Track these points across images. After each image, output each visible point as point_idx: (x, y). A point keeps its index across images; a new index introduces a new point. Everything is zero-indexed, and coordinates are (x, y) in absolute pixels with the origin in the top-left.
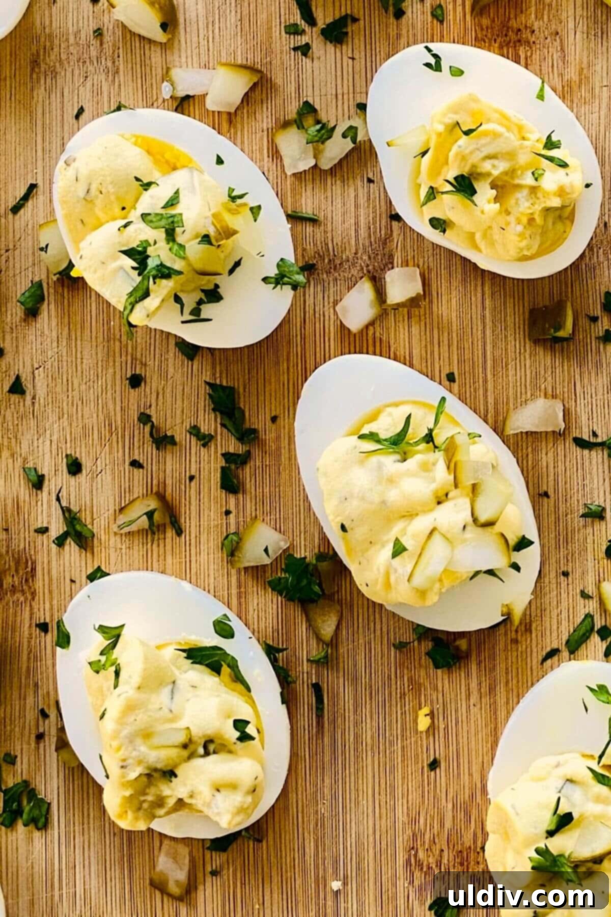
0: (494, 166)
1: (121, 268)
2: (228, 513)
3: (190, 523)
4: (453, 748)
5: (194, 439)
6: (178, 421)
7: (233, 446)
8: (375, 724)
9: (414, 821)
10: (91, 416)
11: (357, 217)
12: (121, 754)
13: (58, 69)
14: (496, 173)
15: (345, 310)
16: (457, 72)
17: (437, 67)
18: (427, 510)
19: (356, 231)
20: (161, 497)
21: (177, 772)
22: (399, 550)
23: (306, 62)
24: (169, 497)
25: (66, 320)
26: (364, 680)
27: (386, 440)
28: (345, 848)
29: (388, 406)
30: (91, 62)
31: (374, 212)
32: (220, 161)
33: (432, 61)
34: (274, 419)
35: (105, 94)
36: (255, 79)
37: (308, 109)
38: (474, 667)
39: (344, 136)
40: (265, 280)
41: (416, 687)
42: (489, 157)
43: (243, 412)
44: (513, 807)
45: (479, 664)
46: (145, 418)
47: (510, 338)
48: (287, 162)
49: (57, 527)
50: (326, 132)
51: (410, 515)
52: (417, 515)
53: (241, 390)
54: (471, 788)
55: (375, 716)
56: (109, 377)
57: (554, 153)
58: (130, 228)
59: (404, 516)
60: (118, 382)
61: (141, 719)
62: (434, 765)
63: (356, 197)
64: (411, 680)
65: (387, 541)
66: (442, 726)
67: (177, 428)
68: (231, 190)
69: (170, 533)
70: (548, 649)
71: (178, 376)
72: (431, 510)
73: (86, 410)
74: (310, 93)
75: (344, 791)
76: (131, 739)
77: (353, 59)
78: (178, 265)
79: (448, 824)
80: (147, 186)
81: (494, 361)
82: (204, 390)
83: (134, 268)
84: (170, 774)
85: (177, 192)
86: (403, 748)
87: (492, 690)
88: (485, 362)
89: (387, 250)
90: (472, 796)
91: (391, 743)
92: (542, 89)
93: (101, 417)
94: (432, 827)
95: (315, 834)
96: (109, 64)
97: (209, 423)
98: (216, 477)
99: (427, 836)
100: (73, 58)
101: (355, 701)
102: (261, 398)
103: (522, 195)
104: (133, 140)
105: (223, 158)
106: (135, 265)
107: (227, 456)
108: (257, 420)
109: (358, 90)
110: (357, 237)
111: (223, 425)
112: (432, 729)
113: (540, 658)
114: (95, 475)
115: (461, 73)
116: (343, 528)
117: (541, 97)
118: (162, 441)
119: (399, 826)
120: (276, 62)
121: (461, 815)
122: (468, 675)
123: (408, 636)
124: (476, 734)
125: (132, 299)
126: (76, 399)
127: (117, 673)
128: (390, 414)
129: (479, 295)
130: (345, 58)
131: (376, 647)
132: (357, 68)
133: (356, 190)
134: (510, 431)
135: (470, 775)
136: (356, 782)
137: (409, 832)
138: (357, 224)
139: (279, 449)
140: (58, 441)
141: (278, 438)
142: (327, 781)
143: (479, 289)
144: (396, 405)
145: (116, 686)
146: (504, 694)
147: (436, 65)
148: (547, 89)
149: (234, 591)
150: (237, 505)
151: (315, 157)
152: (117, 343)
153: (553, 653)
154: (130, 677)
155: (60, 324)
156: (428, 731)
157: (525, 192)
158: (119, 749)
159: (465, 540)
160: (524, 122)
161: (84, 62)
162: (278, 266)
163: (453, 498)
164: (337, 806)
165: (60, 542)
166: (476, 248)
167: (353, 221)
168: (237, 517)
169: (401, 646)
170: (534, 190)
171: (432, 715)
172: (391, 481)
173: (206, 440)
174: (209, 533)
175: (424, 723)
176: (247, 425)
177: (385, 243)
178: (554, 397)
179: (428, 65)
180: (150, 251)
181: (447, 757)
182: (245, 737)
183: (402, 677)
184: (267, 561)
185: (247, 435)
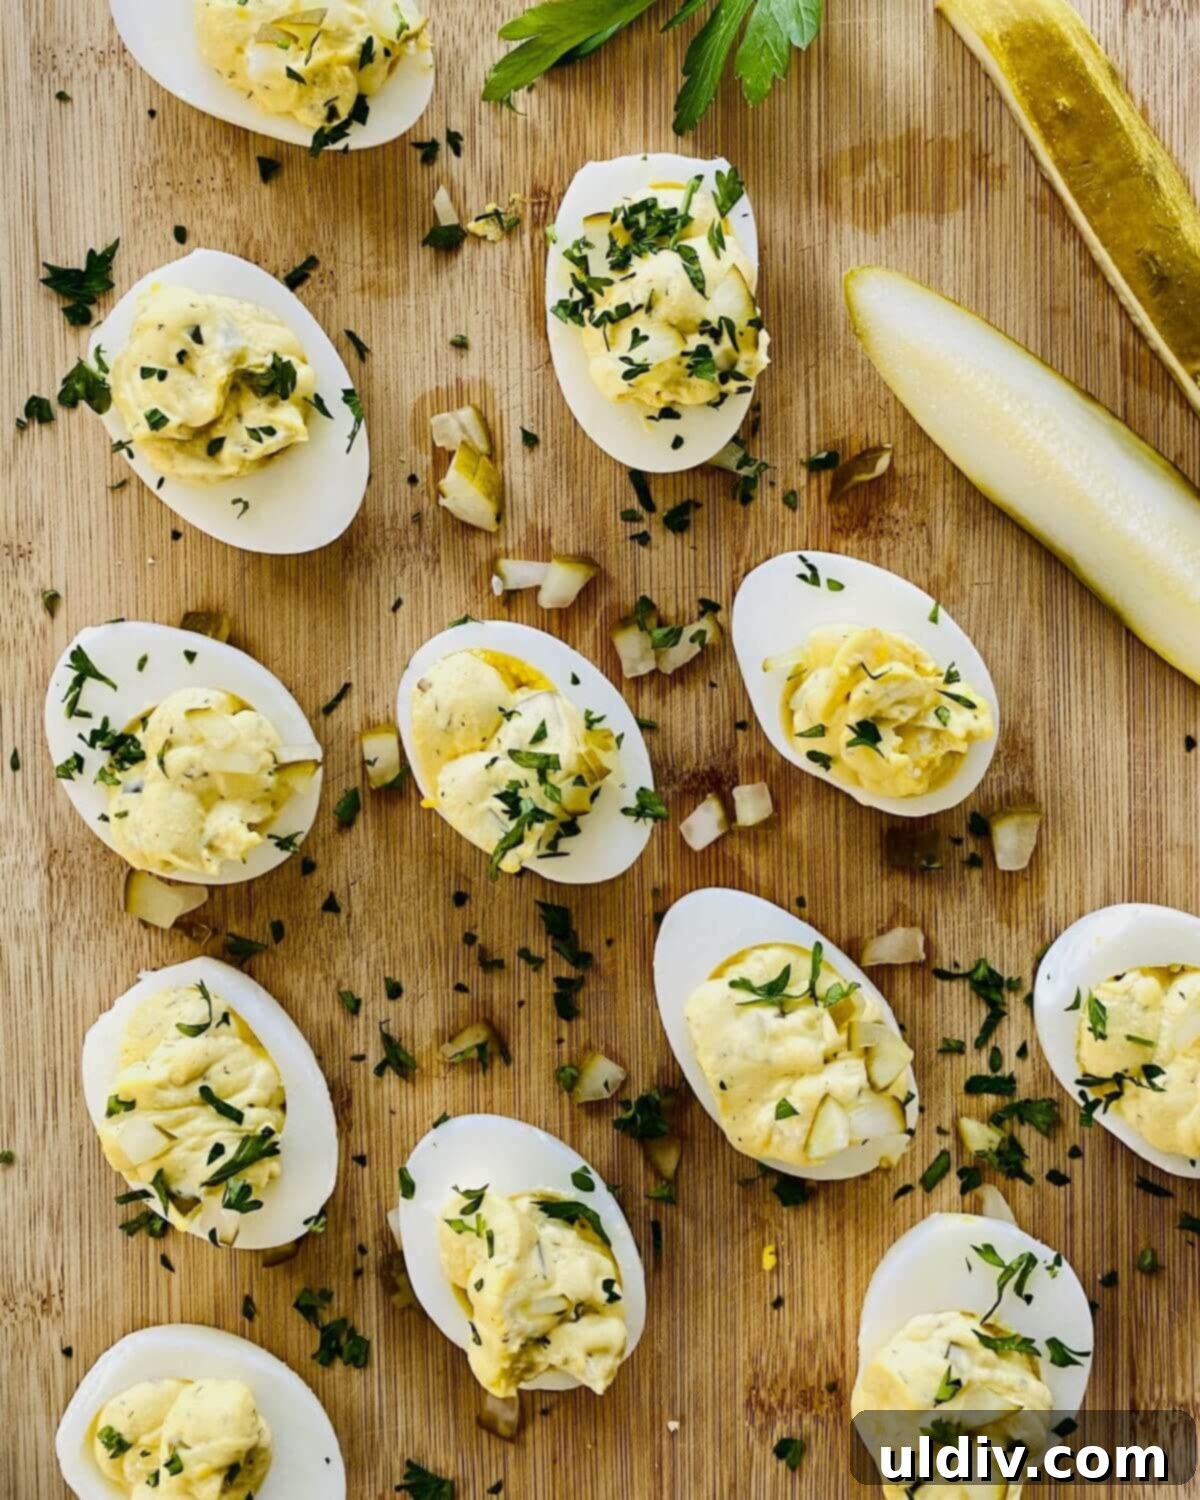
0: (902, 712)
1: (491, 810)
2: (560, 1041)
3: (520, 1052)
4: (798, 1286)
5: (522, 962)
6: (506, 943)
7: (566, 970)
8: (716, 1261)
9: (754, 1360)
10: (412, 936)
11: (698, 724)
12: (503, 1329)
13: (374, 556)
14: (903, 719)
15: (689, 829)
16: (836, 586)
17: (814, 580)
18: (815, 1071)
19: (697, 740)
20: (489, 1023)
21: (551, 1338)
22: (785, 1111)
23: (644, 551)
24: (496, 1021)
25: (383, 831)
26: (706, 1216)
27: (760, 988)
28: (682, 1386)
29: (755, 948)
30: (409, 549)
31: (718, 718)
32: (575, 681)
33: (808, 573)
34: (609, 942)
35: (425, 585)
36: (592, 574)
37: (646, 605)
38: (822, 1205)
39: (692, 640)
40: (625, 811)
41: (761, 1224)
42: (899, 702)
43: (576, 937)
44: (900, 1373)
45: (827, 1201)
46: (469, 939)
47: (866, 860)
48: (625, 666)
49: (375, 1055)
50: (674, 636)
51: (794, 1074)
52: (802, 1075)
53: (574, 911)
54: (816, 1328)
55: (716, 1253)
56: (431, 893)
57: (954, 689)
58: (498, 764)
59: (786, 1075)
60: (441, 901)
61: (521, 1289)
62: (778, 1303)
63: (697, 701)
64: (754, 1216)
65: (770, 1100)
66: (787, 1263)
67: (505, 950)
68: (588, 713)
69: (497, 1063)
70: (901, 1185)
71: (506, 895)
72: (820, 1072)
73: (407, 929)
74: (647, 587)
75: (682, 1329)
76: (512, 1313)
77: (695, 548)
78: (550, 807)
79: (791, 1364)
80: (509, 715)
81: (848, 885)
82: (533, 908)
83: (505, 812)
84: (543, 1340)
85: (543, 724)
86: (745, 1286)
87: (840, 1226)
88: (838, 886)
89: (731, 761)
90: (817, 1335)
91: (733, 1281)
92: (935, 612)
93: (423, 937)
94: (774, 1366)
95: (651, 1373)
96: (429, 552)
97: (540, 945)
98: (548, 1003)
99: (769, 1378)
100: (389, 547)
101: (695, 1235)
102: (595, 920)
103: (924, 738)
104: (483, 656)
105: (579, 676)
106: (505, 807)
107: (559, 981)
108: (591, 941)
109: (700, 583)
110: (698, 745)
111: (555, 948)
112: (777, 1269)
113: (892, 1195)
114: (416, 999)
115: (840, 587)
116: (723, 1086)
117: (934, 619)
118: (490, 964)
119: (740, 1365)
120: (611, 551)
121: (804, 1356)
122: (815, 1211)
123: (752, 1173)
124: (822, 1272)
125: (505, 845)
126: (395, 917)
127: (491, 1240)
128: (761, 959)
129: (832, 812)
130: (686, 550)
131: (718, 1183)
132: (700, 559)
133: (697, 695)
134: (868, 962)
135: (816, 1312)
136: (695, 1321)
137: (750, 1371)
138: (698, 732)
139: (615, 974)
140: (376, 961)
141: (614, 962)
142: (664, 1319)
143: (832, 806)
144: (765, 947)
145: (491, 1255)
146: (852, 1232)
147: (812, 577)
148: (941, 611)
149: (567, 1124)
150: (570, 1033)
151: (657, 659)
152: (440, 859)
153: (906, 1190)
154: (507, 1246)
155: (378, 836)
156: (772, 1272)
157: (927, 735)
158: (502, 1322)
159: (860, 1106)
160: (919, 649)
161: (402, 549)
162: (638, 795)
163: (843, 1059)
164: (674, 1345)
165: (380, 1071)
166: (858, 783)
167: (693, 729)
168: (570, 1045)
169: (746, 1183)
170: (936, 733)
171: (777, 1253)
172: (775, 1038)
173: (536, 963)
174: (540, 1064)
175: (769, 1261)
176: (581, 949)
177: (728, 754)
178: (913, 924)
179: (802, 577)
180: (521, 793)
181: (791, 1296)
182: (613, 1298)
183: (745, 1213)
184: (606, 1095)
185: (581, 959)
